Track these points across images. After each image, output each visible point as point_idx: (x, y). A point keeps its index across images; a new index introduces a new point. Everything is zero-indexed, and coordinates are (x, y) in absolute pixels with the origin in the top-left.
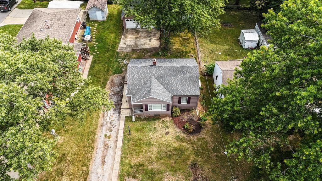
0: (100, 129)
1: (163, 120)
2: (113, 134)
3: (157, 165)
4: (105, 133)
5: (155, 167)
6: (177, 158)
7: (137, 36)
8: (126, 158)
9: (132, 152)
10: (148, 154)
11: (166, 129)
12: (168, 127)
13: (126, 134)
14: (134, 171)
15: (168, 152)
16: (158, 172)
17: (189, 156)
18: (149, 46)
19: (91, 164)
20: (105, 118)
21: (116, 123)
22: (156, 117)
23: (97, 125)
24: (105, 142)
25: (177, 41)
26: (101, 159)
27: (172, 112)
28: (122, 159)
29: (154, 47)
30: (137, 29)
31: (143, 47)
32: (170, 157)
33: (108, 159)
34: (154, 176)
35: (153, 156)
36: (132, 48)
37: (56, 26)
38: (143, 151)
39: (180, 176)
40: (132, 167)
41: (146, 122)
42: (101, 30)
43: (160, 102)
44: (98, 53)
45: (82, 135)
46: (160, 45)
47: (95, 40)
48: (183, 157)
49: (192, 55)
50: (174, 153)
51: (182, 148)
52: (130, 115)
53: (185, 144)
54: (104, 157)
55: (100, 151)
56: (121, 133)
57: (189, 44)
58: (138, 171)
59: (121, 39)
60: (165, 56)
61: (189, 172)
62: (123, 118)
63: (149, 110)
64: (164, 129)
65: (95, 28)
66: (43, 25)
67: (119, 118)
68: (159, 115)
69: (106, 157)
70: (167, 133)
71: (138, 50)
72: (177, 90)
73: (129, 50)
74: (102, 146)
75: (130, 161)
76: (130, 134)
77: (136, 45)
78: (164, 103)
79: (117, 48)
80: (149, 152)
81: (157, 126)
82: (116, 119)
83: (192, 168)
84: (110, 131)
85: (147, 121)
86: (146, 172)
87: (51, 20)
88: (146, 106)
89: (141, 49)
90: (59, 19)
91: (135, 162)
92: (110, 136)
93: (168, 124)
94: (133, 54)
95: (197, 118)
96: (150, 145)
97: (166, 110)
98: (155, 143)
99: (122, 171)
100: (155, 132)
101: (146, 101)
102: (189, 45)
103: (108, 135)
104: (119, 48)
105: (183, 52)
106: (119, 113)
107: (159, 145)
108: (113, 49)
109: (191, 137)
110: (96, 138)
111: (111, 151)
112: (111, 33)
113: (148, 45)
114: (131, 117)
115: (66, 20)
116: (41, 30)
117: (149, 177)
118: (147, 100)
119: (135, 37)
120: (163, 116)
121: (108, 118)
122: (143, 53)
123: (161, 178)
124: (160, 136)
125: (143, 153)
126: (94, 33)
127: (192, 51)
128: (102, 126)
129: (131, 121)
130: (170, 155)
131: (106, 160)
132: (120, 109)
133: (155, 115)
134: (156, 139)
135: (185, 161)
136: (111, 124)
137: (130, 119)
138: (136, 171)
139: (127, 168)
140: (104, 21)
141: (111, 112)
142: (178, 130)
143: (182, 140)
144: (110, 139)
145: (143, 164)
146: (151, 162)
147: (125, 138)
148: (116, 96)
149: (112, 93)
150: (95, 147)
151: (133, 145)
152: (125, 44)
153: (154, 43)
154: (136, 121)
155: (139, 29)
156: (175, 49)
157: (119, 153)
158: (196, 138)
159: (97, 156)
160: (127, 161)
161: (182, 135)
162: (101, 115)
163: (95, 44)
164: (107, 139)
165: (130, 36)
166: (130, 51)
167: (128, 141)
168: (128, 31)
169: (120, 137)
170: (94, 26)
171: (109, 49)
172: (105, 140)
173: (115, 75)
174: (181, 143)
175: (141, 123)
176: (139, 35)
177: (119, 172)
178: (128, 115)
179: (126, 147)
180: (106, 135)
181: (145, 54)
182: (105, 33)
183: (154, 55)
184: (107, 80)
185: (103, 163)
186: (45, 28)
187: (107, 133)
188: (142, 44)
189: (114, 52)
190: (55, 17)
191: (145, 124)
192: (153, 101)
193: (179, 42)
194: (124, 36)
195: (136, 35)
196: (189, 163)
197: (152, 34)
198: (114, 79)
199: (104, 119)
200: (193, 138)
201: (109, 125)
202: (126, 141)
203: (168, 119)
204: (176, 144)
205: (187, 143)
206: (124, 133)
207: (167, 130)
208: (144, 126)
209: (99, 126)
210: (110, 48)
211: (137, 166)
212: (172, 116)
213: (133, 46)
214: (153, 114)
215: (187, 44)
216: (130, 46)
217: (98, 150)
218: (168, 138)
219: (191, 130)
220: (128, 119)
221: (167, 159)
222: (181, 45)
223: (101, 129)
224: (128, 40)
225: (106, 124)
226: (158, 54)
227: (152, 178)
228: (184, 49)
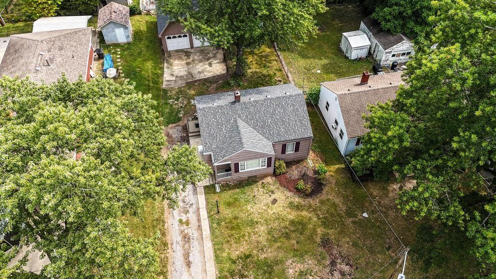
0: (169, 213)
1: (263, 183)
2: (192, 216)
3: (271, 252)
4: (179, 218)
5: (270, 255)
6: (298, 235)
7: (188, 61)
8: (222, 250)
9: (229, 239)
10: (254, 238)
11: (270, 196)
12: (273, 192)
13: (212, 213)
14: (240, 267)
15: (283, 230)
16: (277, 262)
17: (315, 230)
18: (211, 73)
19: (169, 270)
22: (252, 180)
23: (163, 207)
24: (182, 232)
25: (251, 62)
26: (182, 259)
27: (274, 169)
28: (215, 252)
29: (219, 74)
30: (186, 50)
31: (202, 76)
32: (287, 236)
33: (195, 257)
34: (272, 269)
35: (263, 239)
36: (186, 80)
37: (59, 60)
38: (244, 235)
39: (310, 262)
40: (234, 262)
41: (238, 190)
42: (129, 59)
43: (258, 156)
45: (144, 227)
46: (227, 70)
47: (123, 75)
48: (307, 233)
49: (280, 79)
50: (292, 228)
51: (302, 220)
52: (211, 183)
53: (304, 213)
54: (187, 255)
55: (179, 248)
56: (204, 214)
57: (271, 63)
58: (245, 266)
59: (163, 68)
60: (239, 85)
61: (322, 253)
62: (201, 190)
63: (240, 171)
64: (268, 195)
65: (118, 56)
66: (37, 60)
67: (195, 190)
68: (255, 176)
69: (191, 255)
70: (274, 201)
71: (196, 81)
73: (181, 83)
74: (179, 238)
75: (229, 254)
76: (218, 212)
77: (190, 74)
78: (263, 157)
79: (162, 84)
80: (255, 234)
81: (256, 193)
82: (191, 193)
83: (324, 247)
84: (186, 214)
85: (238, 188)
86: (258, 265)
87: (48, 52)
88: (237, 165)
89: (199, 80)
90: (61, 49)
91: (237, 253)
93: (272, 188)
94: (189, 89)
95: (312, 171)
96: (253, 223)
97: (266, 167)
98: (259, 220)
99: (221, 270)
100: (255, 203)
101: (237, 157)
102: (270, 65)
103: (184, 221)
104: (165, 83)
105: (264, 76)
106: (193, 183)
108: (156, 86)
109: (310, 200)
110: (166, 227)
111: (195, 244)
112: (145, 60)
113: (209, 72)
114: (213, 186)
115: (73, 48)
116: (37, 68)
117: (265, 273)
119: (184, 62)
120: (261, 177)
123: (284, 270)
124: (264, 208)
125: (246, 238)
126: (119, 64)
127: (278, 74)
129: (215, 192)
130: (287, 233)
131: (191, 259)
133: (249, 177)
134: (259, 213)
135: (311, 238)
137: (212, 189)
138: (242, 267)
139: (227, 265)
140: (129, 43)
142: (289, 194)
143: (298, 208)
144: (190, 226)
145: (250, 255)
146: (262, 249)
147: (212, 219)
150: (169, 242)
151: (227, 228)
152: (172, 75)
153: (217, 68)
154: (222, 191)
155: (189, 50)
156: (251, 74)
157: (208, 245)
158: (317, 201)
159: (176, 255)
160: (225, 255)
161: (297, 200)
164: (185, 227)
165: (176, 62)
166: (184, 85)
167: (218, 224)
168: (172, 54)
169: (204, 219)
170: (115, 53)
171: (149, 86)
172: (182, 228)
173: (170, 126)
174: (299, 213)
175: (230, 192)
176: (191, 59)
177: (217, 273)
178: (208, 184)
179: (218, 233)
180: (181, 221)
182: (137, 63)
183: (223, 87)
185: (189, 264)
186: (42, 65)
187: (182, 218)
188: (199, 72)
189: (159, 89)
190: (53, 45)
191: (238, 194)
192: (247, 156)
193: (254, 62)
194: (167, 63)
195: (186, 60)
196: (318, 240)
197: (211, 55)
198: (171, 132)
200: (314, 202)
202: (215, 224)
203: (269, 179)
204: (292, 215)
205: (307, 210)
206: (208, 213)
207: (273, 196)
208: (236, 196)
210: (151, 85)
211: (241, 258)
212: (275, 174)
213: (185, 77)
214: (246, 176)
215: (268, 64)
216: (181, 77)
217: (174, 246)
218: (277, 209)
219: (310, 190)
220: (209, 189)
221: (284, 240)
222: (259, 67)
223: (171, 213)
224: (175, 68)
226: (229, 84)
227: (270, 273)
228: (265, 72)
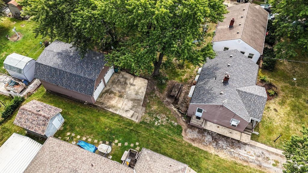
4: (271, 165)
6: (302, 111)
7: (117, 95)
12: (269, 108)
13: (274, 145)
15: (296, 116)
18: (143, 88)
21: (258, 152)
29: (146, 84)
31: (142, 94)
32: (301, 117)
36: (139, 105)
42: (88, 131)
44: (137, 144)
46: (146, 78)
51: (292, 105)
52: (250, 134)
53: (288, 101)
56: (273, 150)
59: (114, 113)
62: (253, 143)
64: (270, 111)
65: (78, 137)
67: (251, 146)
70: (275, 110)
71: (145, 100)
72: (252, 78)
73: (141, 109)
77: (134, 100)
79: (133, 121)
82: (253, 149)
84: (269, 160)
89: (145, 97)
92: (275, 161)
94: (150, 107)
98: (286, 124)
106: (245, 144)
107: (288, 121)
108: (134, 126)
112: (98, 121)
113: (140, 89)
114: (253, 134)
119: (117, 98)
121: (250, 157)
122: (152, 97)
124: (278, 117)
128: (260, 167)
132: (239, 141)
134: (282, 121)
136: (259, 156)
140: (64, 123)
141: (242, 152)
142: (272, 101)
143: (283, 102)
147: (278, 147)
148: (220, 142)
149: (214, 144)
152: (127, 111)
153: (139, 83)
154: (258, 131)
158: (281, 92)
161: (278, 100)
162: (245, 164)
163: (117, 144)
165: (113, 102)
166: (144, 109)
168: (102, 101)
169: (277, 151)
172: (280, 166)
173: (183, 135)
174: (287, 104)
176: (117, 92)
180: (274, 165)
181: (155, 96)
182: (97, 127)
184: (190, 146)
188: (136, 94)
189: (139, 126)
197: (122, 80)
198: (190, 137)
199: (251, 162)
201: (260, 159)
204: (288, 108)
205: (286, 99)
207: (272, 109)
210: (131, 128)
213: (136, 104)
216: (133, 107)
218: (281, 111)
220: (254, 138)
221: (304, 119)
223: (265, 168)
224: (119, 106)
225: (259, 161)
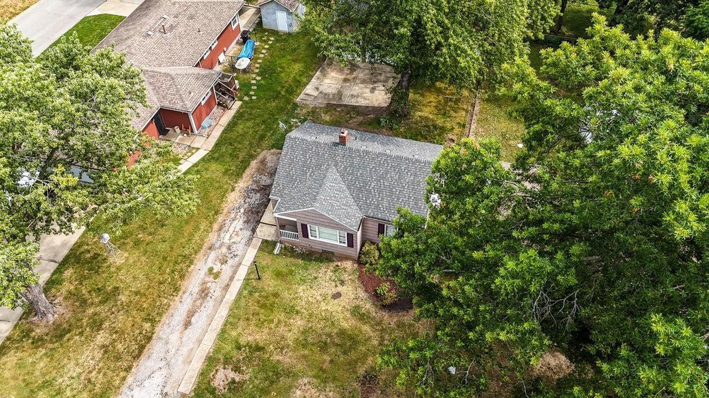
0: (204, 255)
1: (337, 266)
2: (226, 270)
3: (290, 357)
4: (212, 265)
5: (287, 360)
6: (339, 353)
7: (348, 77)
8: (234, 326)
9: (251, 317)
10: (282, 329)
11: (336, 286)
12: (342, 283)
13: (252, 276)
14: (241, 358)
15: (324, 337)
16: (289, 373)
17: (365, 356)
18: (367, 102)
19: (162, 320)
20: (222, 235)
21: (239, 249)
22: (325, 256)
23: (202, 245)
24: (204, 283)
25: (430, 102)
26: (184, 315)
27: (360, 253)
28: (225, 325)
29: (376, 105)
31: (353, 102)
32: (324, 347)
33: (199, 321)
34: (278, 378)
35: (291, 337)
36: (330, 100)
37: (181, 29)
38: (272, 321)
39: (331, 394)
40: (239, 348)
41: (300, 262)
42: (276, 53)
43: (332, 225)
44: (254, 98)
45: (165, 259)
46: (390, 103)
47: (257, 71)
48: (353, 355)
49: (454, 138)
50: (337, 341)
51: (358, 336)
52: (274, 239)
53: (366, 328)
54: (191, 314)
55: (189, 300)
56: (242, 273)
57: (456, 112)
58: (249, 360)
59: (312, 77)
60: (391, 129)
61: (355, 390)
62: (257, 243)
63: (310, 237)
64: (334, 284)
65: (267, 47)
66: (155, 24)
67: (250, 239)
68: (333, 253)
69: (196, 315)
70: (337, 296)
71: (341, 105)
72: (377, 207)
73: (321, 102)
74: (196, 290)
75: (240, 334)
76: (259, 279)
77: (340, 94)
78: (342, 229)
79: (298, 96)
80: (285, 326)
81: (320, 275)
82: (244, 241)
83: (364, 384)
84: (222, 264)
85: (303, 259)
86: (264, 366)
87: (174, 17)
88: (304, 227)
89: (346, 106)
90: (191, 17)
91: (249, 339)
92: (219, 273)
93: (346, 277)
94: (326, 113)
96: (291, 311)
97: (346, 245)
98: (303, 311)
99: (217, 350)
100: (311, 288)
101: (304, 216)
102: (454, 114)
103: (215, 271)
104: (302, 96)
105: (435, 127)
106: (254, 231)
107: (311, 315)
108: (288, 96)
109: (385, 316)
110: (190, 270)
111: (210, 303)
112: (295, 61)
113: (365, 99)
114: (274, 244)
115: (206, 21)
116: (150, 33)
117: (266, 379)
118: (304, 213)
119: (342, 77)
120: (340, 257)
121: (228, 236)
122: (348, 114)
123: (290, 387)
124: (319, 298)
125: (273, 326)
126: (262, 56)
127: (457, 130)
128: (210, 248)
129: (271, 252)
130: (325, 343)
131: (193, 320)
132: (258, 222)
133: (324, 252)
134: (308, 302)
135: (352, 365)
136: (229, 248)
137: (270, 248)
138: (243, 359)
139: (228, 348)
140: (289, 34)
141: (239, 224)
142: (362, 294)
143: (362, 317)
144: (216, 281)
145: (263, 348)
146: (282, 349)
147: (248, 284)
148: (258, 195)
149: (254, 187)
150: (183, 288)
151: (258, 302)
152: (317, 89)
153: (379, 97)
154: (280, 254)
156: (419, 118)
157: (223, 312)
158: (395, 320)
159: (180, 307)
160: (234, 333)
161: (368, 306)
162: (216, 226)
163: (254, 79)
164: (211, 279)
165: (333, 74)
166: (322, 106)
167: (251, 293)
168: (334, 63)
169: (238, 280)
170: (266, 42)
171: (280, 93)
172: (207, 279)
173: (272, 151)
174: (359, 324)
175: (289, 260)
176: (353, 76)
177: (211, 350)
178: (269, 239)
179: (243, 303)
180: (211, 270)
181: (351, 117)
182: (284, 60)
183: (370, 124)
184: (252, 157)
185: (187, 324)
186: (157, 30)
187: (214, 267)
188: (352, 95)
189: (288, 101)
190: (185, 11)
191: (297, 266)
192: (318, 219)
193: (434, 104)
194: (321, 72)
195: (347, 74)
196: (361, 371)
197: (382, 78)
198: (269, 158)
199: (219, 235)
201: (224, 250)
202: (246, 292)
203: (348, 265)
204: (347, 324)
205: (372, 326)
206: (248, 274)
207: (340, 289)
208: (293, 269)
209: (204, 248)
210: (283, 93)
211: (250, 347)
212: (360, 262)
213: (331, 97)
214: (319, 248)
215: (452, 112)
216: (325, 94)
217: (186, 295)
218: (334, 307)
219: (388, 301)
220: (267, 246)
221: (316, 349)
222: (436, 112)
223: (207, 255)
224: (327, 81)
225: (220, 247)
226: (379, 123)
227: (272, 383)
228: (440, 122)
